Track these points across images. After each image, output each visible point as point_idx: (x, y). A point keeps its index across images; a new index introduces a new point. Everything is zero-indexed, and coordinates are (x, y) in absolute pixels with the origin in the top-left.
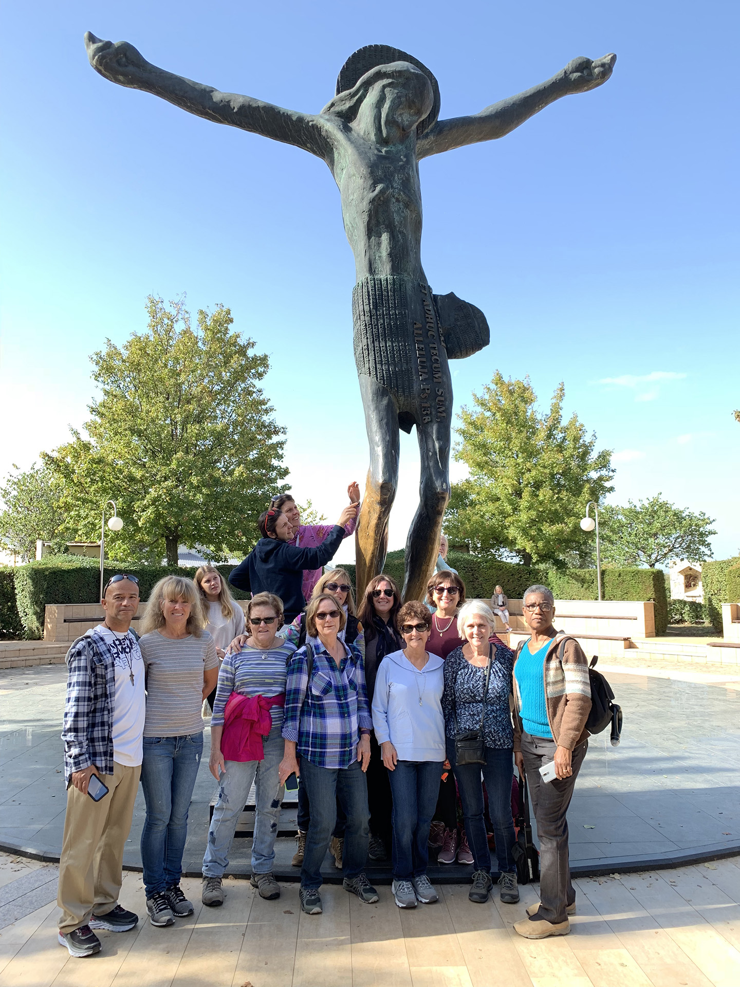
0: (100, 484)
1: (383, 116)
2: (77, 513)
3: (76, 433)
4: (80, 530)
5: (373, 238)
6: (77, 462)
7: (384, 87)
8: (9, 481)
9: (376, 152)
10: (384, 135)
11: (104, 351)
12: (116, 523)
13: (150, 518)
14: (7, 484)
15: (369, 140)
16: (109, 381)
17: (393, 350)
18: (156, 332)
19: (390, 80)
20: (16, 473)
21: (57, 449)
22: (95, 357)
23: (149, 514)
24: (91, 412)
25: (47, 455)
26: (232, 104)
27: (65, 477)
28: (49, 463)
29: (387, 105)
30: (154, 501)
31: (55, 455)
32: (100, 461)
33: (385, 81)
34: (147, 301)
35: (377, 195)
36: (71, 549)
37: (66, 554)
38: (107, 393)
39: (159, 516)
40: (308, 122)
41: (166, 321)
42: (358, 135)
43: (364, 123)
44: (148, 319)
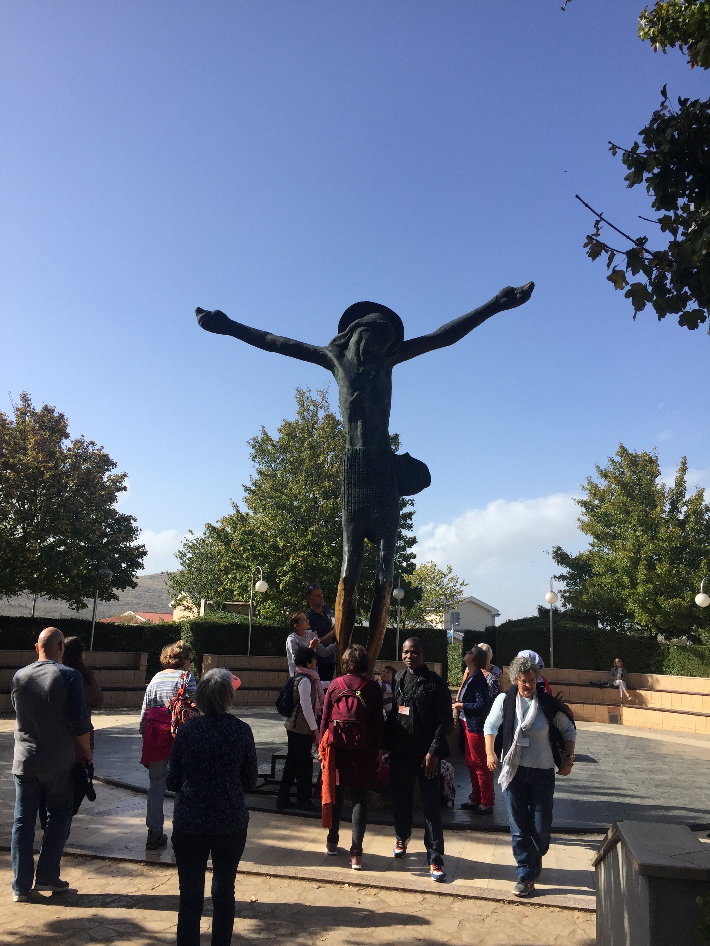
0: (251, 552)
1: (361, 348)
2: (233, 575)
3: (236, 506)
4: (236, 590)
5: (353, 423)
6: (235, 532)
7: (361, 332)
8: (185, 545)
9: (356, 371)
10: (362, 360)
11: (260, 436)
12: (261, 586)
13: (289, 582)
14: (184, 547)
15: (354, 363)
16: (263, 461)
17: (360, 494)
18: (303, 418)
19: (365, 328)
20: (190, 537)
21: (220, 520)
22: (252, 442)
23: (288, 579)
24: (245, 491)
25: (211, 526)
26: (277, 342)
27: (225, 545)
28: (212, 532)
29: (363, 343)
30: (293, 567)
31: (218, 525)
32: (251, 532)
33: (362, 328)
34: (296, 392)
35: (354, 399)
36: (228, 608)
37: (223, 612)
38: (260, 473)
39: (296, 580)
40: (320, 352)
41: (312, 408)
42: (348, 359)
43: (350, 353)
44: (297, 408)
